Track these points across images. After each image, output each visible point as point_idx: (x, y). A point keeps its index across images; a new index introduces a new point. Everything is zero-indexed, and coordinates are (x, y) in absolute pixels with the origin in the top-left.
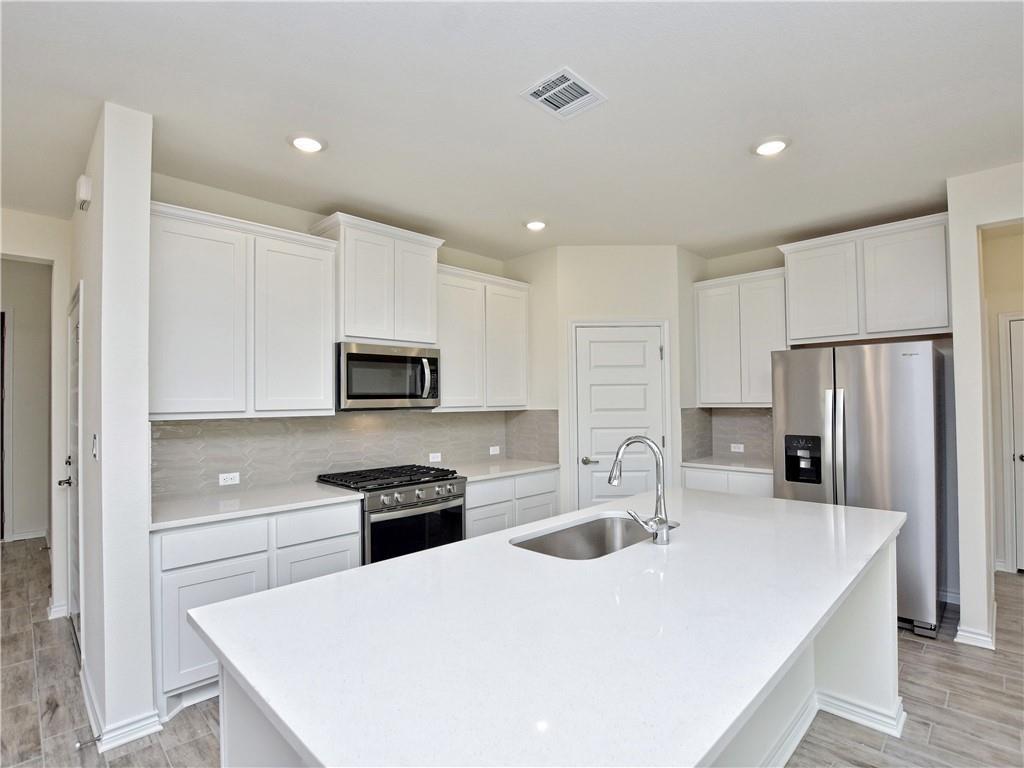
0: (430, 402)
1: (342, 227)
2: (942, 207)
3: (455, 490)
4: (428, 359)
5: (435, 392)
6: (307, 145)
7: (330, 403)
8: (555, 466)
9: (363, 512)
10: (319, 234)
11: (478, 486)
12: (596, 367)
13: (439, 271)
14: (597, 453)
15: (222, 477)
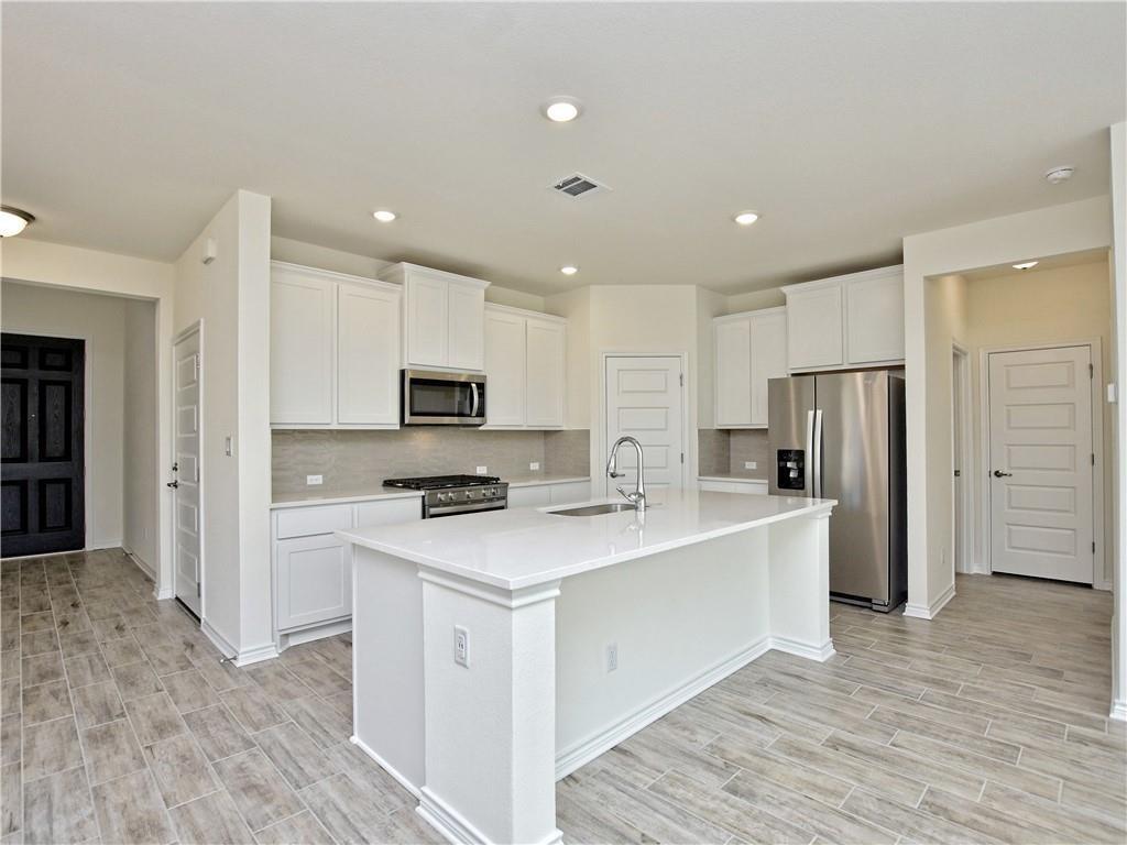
0: (477, 420)
1: (406, 275)
2: (898, 259)
3: (499, 493)
4: (477, 384)
5: (481, 413)
6: (385, 216)
7: (396, 420)
8: (587, 478)
9: (424, 506)
10: (383, 279)
11: (518, 491)
12: (624, 392)
13: (485, 308)
14: (624, 468)
15: (309, 477)
